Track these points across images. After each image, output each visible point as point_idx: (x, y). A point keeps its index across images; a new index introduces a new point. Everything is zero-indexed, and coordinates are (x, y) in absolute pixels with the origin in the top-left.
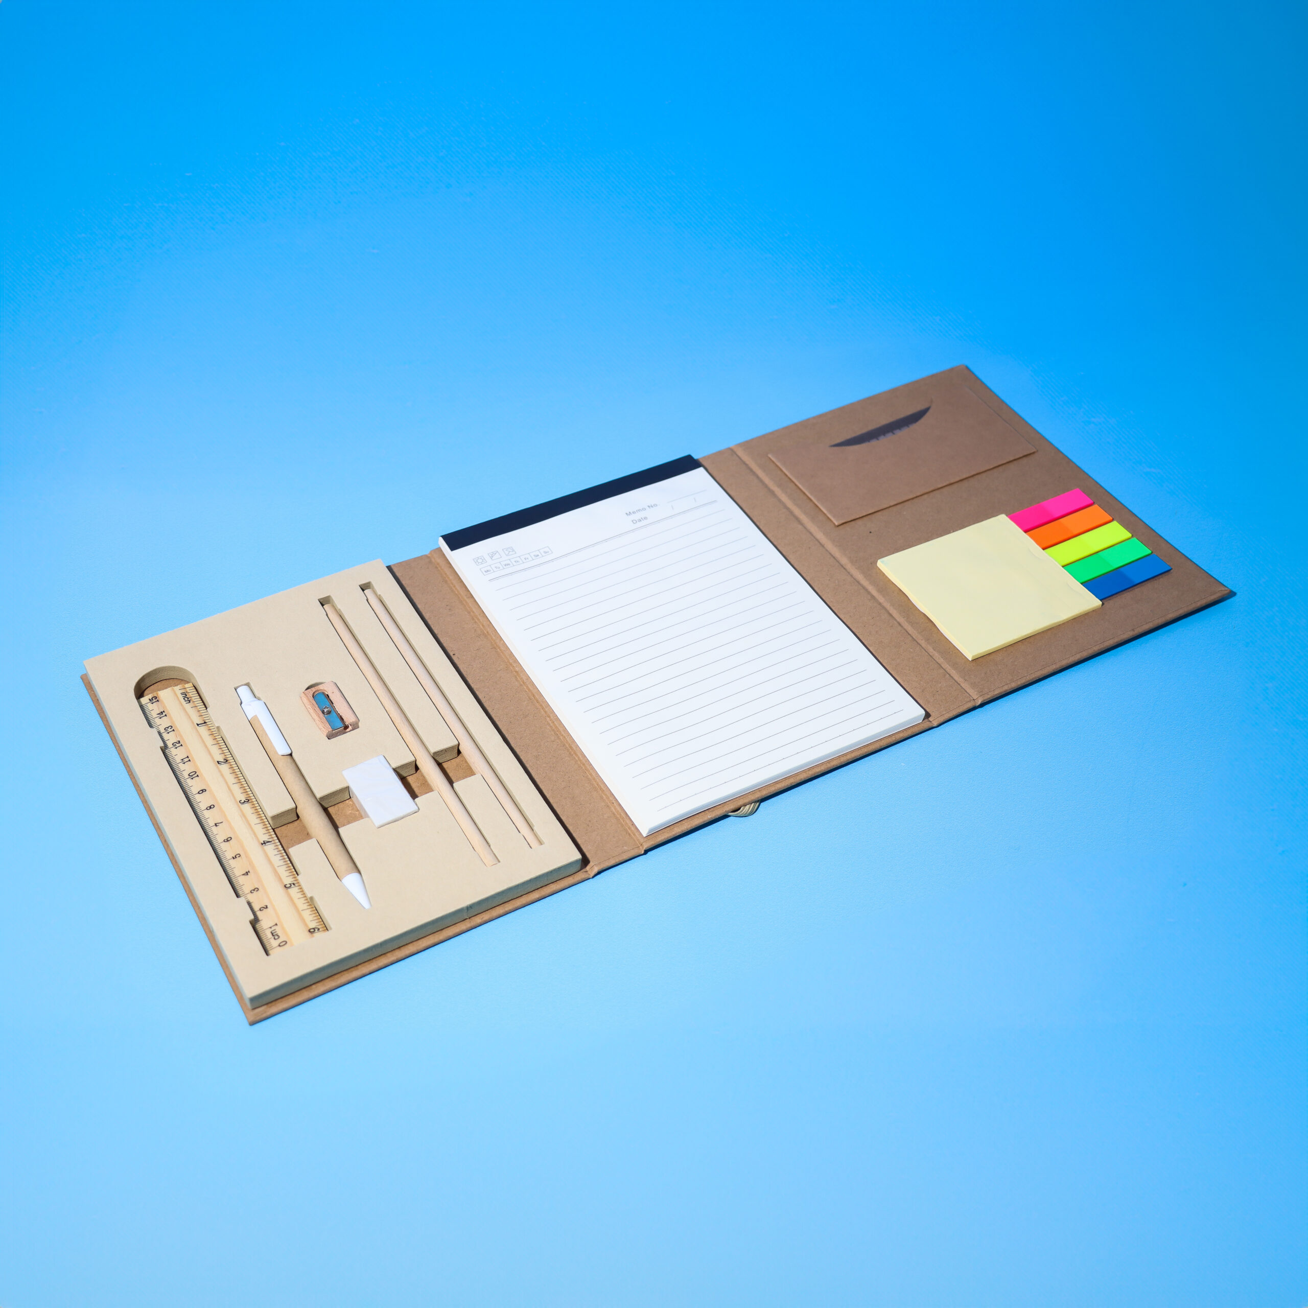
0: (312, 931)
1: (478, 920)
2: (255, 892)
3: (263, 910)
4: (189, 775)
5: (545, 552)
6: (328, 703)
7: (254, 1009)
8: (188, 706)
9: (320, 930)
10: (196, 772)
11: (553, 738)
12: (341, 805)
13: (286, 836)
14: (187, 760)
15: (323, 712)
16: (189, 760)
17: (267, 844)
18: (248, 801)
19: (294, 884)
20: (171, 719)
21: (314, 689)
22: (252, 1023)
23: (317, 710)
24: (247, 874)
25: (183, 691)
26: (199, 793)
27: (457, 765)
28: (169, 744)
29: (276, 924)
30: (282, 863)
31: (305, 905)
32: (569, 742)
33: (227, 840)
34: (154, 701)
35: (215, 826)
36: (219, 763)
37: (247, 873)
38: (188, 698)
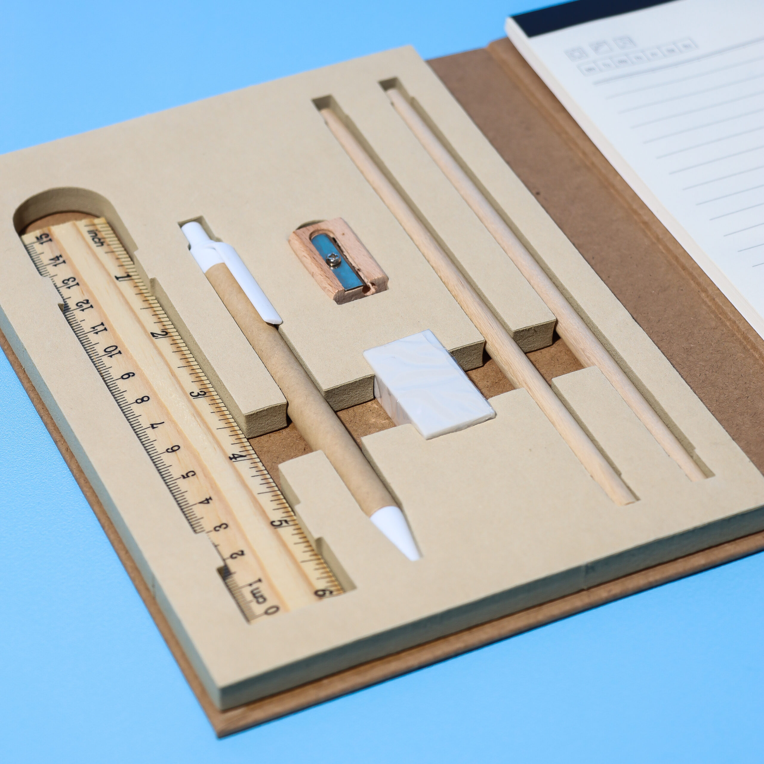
0: (320, 594)
1: (602, 593)
2: (222, 530)
3: (236, 558)
4: (105, 351)
5: (686, 46)
6: (335, 251)
7: (225, 711)
8: (100, 251)
9: (335, 593)
10: (117, 347)
11: (713, 324)
12: (359, 409)
13: (269, 452)
14: (101, 328)
15: (328, 262)
16: (105, 329)
17: (238, 459)
18: (203, 394)
19: (286, 521)
20: (73, 267)
21: (311, 229)
22: (223, 735)
23: (317, 259)
24: (208, 503)
25: (91, 228)
26: (122, 377)
27: (552, 358)
28: (72, 304)
29: (260, 580)
30: (264, 488)
31: (305, 554)
32: (743, 330)
33: (173, 450)
34: (45, 239)
35: (151, 428)
36: (154, 336)
37: (207, 501)
38: (99, 239)
